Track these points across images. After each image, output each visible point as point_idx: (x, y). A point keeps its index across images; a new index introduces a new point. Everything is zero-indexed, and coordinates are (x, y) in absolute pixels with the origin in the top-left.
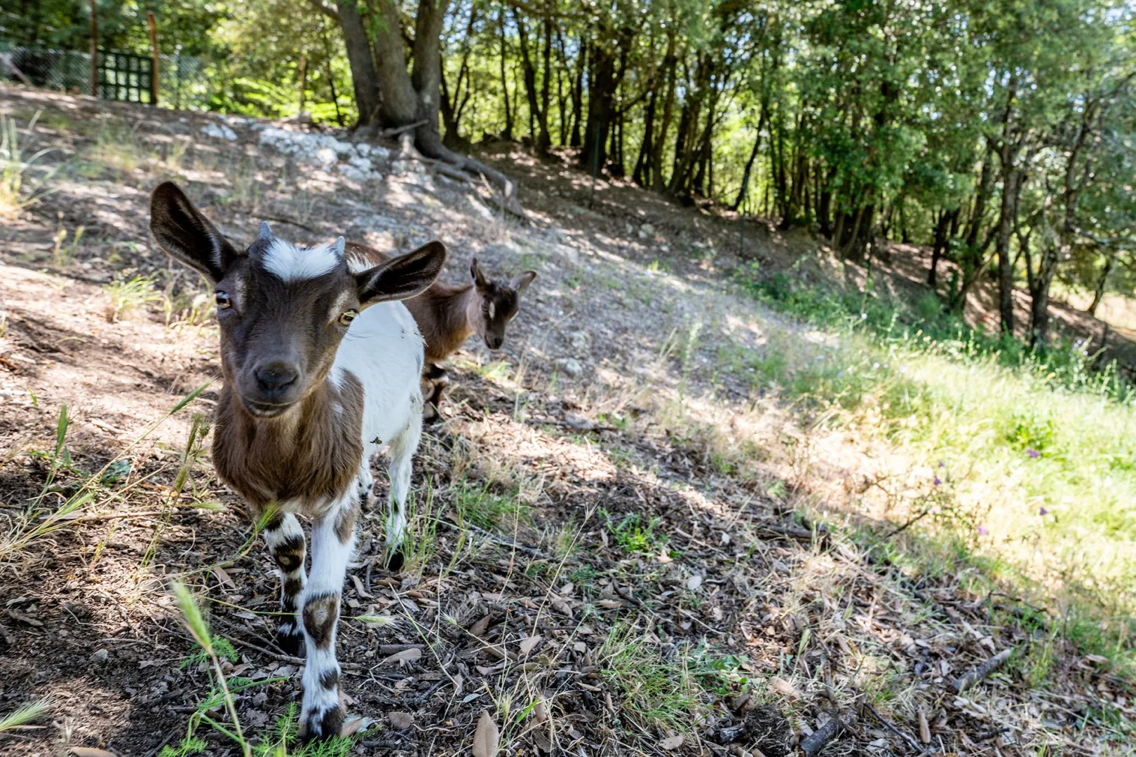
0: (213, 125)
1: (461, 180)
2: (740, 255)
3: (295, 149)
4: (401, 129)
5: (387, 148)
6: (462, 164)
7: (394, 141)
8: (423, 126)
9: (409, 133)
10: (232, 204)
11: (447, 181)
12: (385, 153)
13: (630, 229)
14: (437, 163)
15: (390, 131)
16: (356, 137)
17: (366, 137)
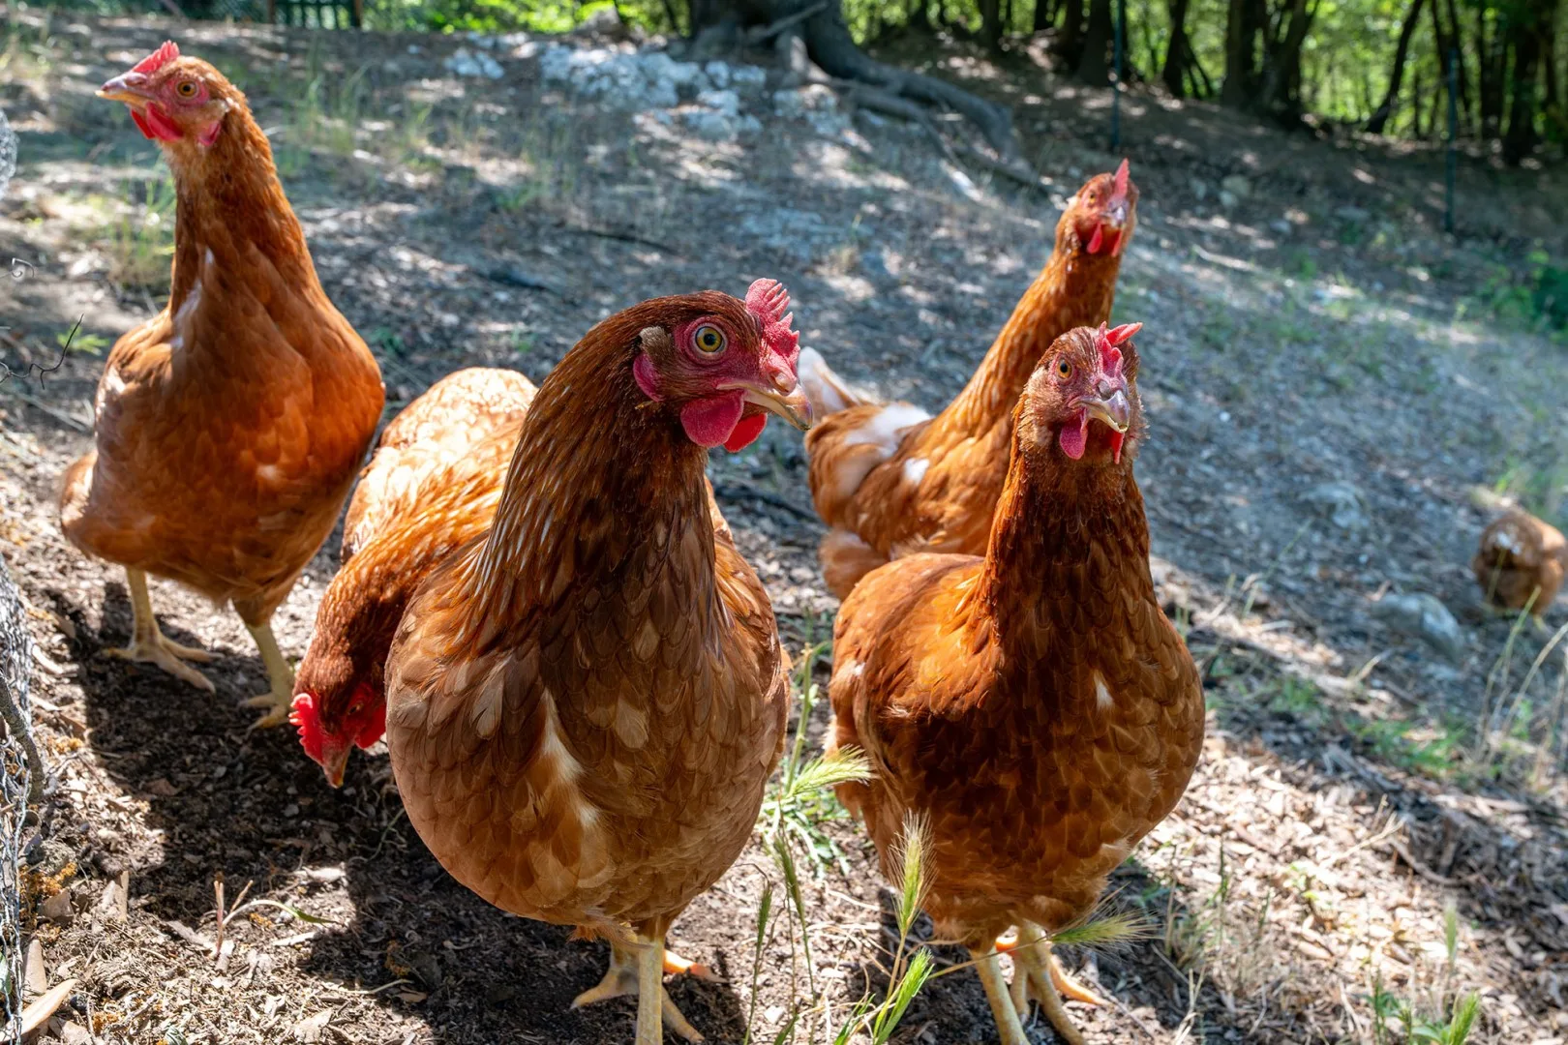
0: (461, 53)
1: (906, 118)
2: (1449, 229)
3: (605, 84)
4: (778, 25)
5: (760, 65)
6: (898, 85)
7: (769, 51)
8: (816, 15)
9: (793, 30)
10: (527, 210)
11: (878, 121)
12: (757, 75)
13: (1200, 188)
14: (853, 84)
15: (758, 33)
16: (699, 51)
17: (715, 49)
